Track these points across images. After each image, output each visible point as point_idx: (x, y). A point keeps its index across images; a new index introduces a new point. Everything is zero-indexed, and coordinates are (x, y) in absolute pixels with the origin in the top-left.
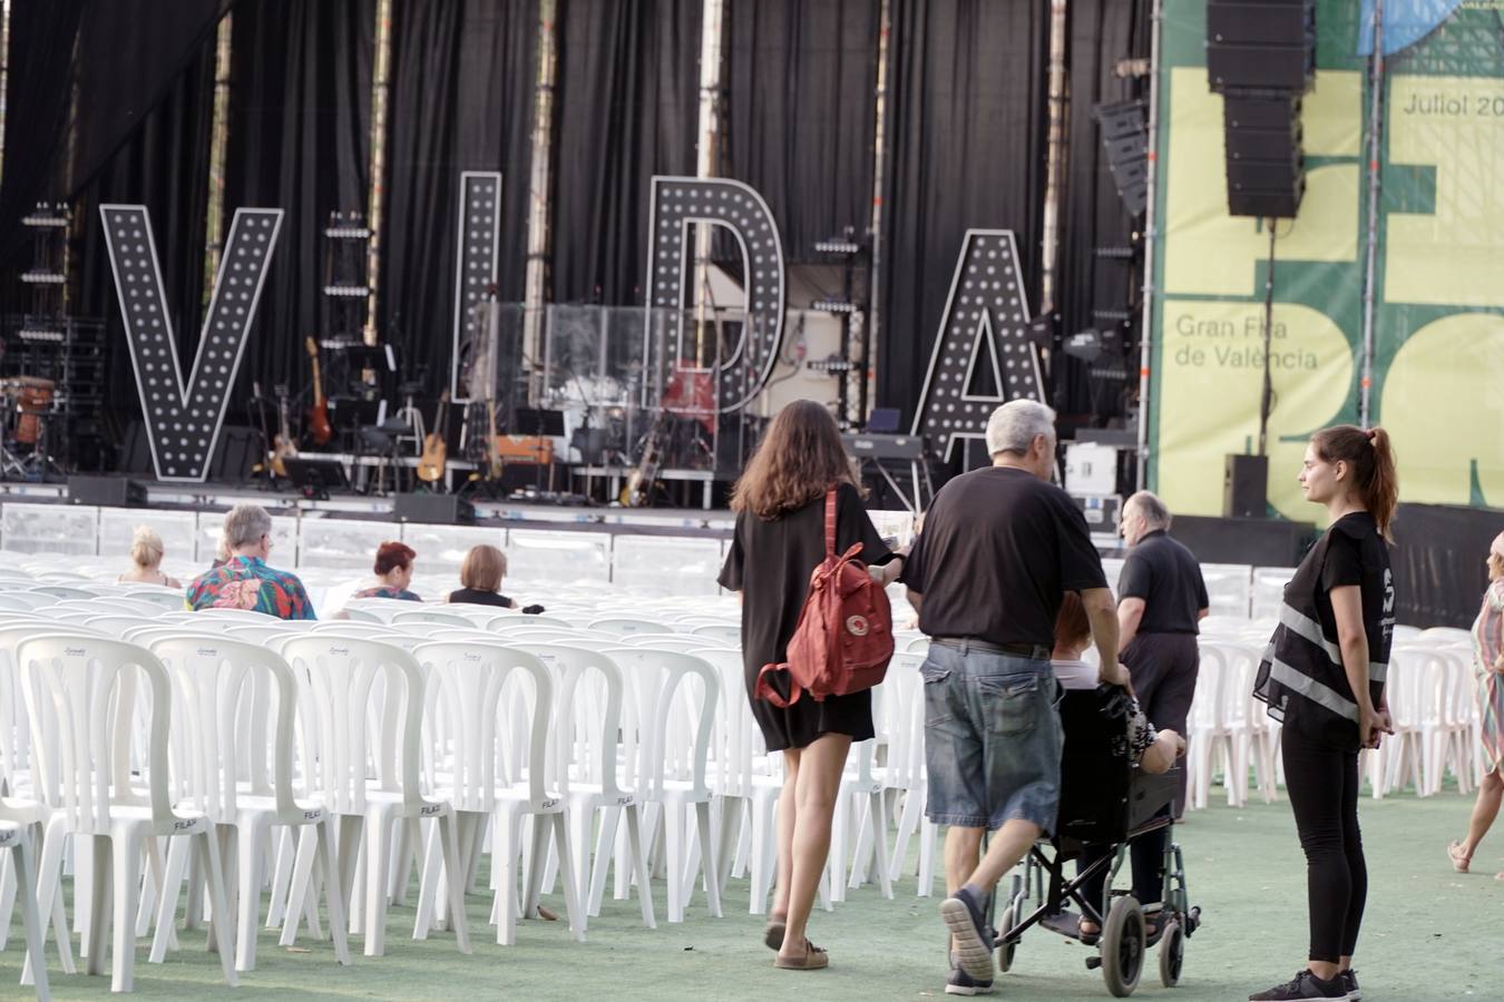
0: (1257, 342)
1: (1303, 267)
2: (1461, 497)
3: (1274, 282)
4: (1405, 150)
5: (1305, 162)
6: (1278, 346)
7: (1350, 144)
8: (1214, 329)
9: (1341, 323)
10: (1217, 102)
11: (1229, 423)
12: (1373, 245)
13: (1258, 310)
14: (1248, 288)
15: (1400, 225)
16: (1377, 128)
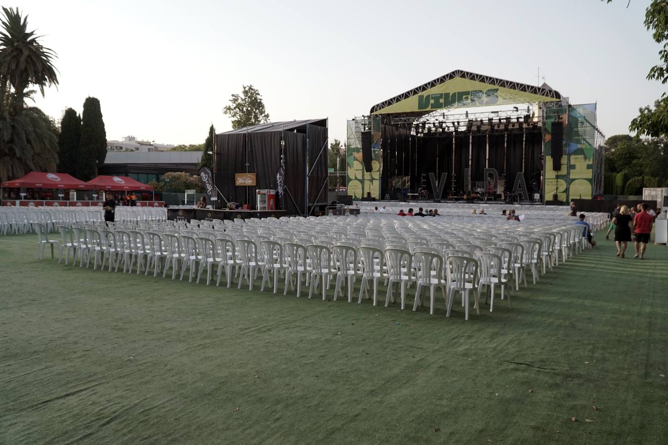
0: (556, 183)
1: (561, 175)
2: (579, 198)
3: (558, 177)
4: (572, 163)
5: (561, 165)
6: (558, 183)
7: (566, 163)
8: (551, 182)
9: (565, 180)
10: (552, 159)
11: (553, 191)
12: (569, 173)
13: (556, 180)
14: (555, 178)
15: (572, 171)
16: (569, 160)
